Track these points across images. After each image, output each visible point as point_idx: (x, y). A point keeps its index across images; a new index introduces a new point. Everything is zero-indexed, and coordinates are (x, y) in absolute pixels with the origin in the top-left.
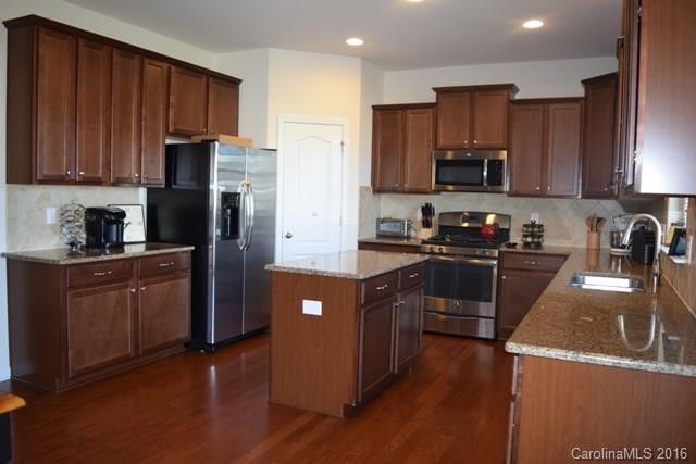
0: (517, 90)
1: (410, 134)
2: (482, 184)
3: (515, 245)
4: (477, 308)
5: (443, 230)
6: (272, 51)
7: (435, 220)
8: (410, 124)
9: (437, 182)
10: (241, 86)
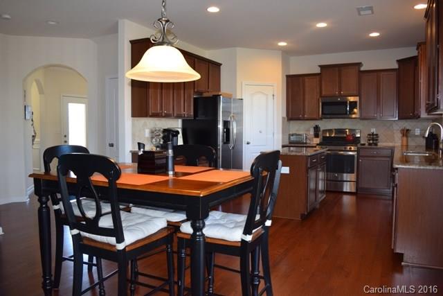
0: (362, 65)
1: (307, 89)
2: (346, 114)
3: (364, 144)
4: (342, 177)
5: (325, 138)
6: (238, 49)
7: (320, 133)
8: (307, 84)
9: (323, 114)
10: (221, 67)
